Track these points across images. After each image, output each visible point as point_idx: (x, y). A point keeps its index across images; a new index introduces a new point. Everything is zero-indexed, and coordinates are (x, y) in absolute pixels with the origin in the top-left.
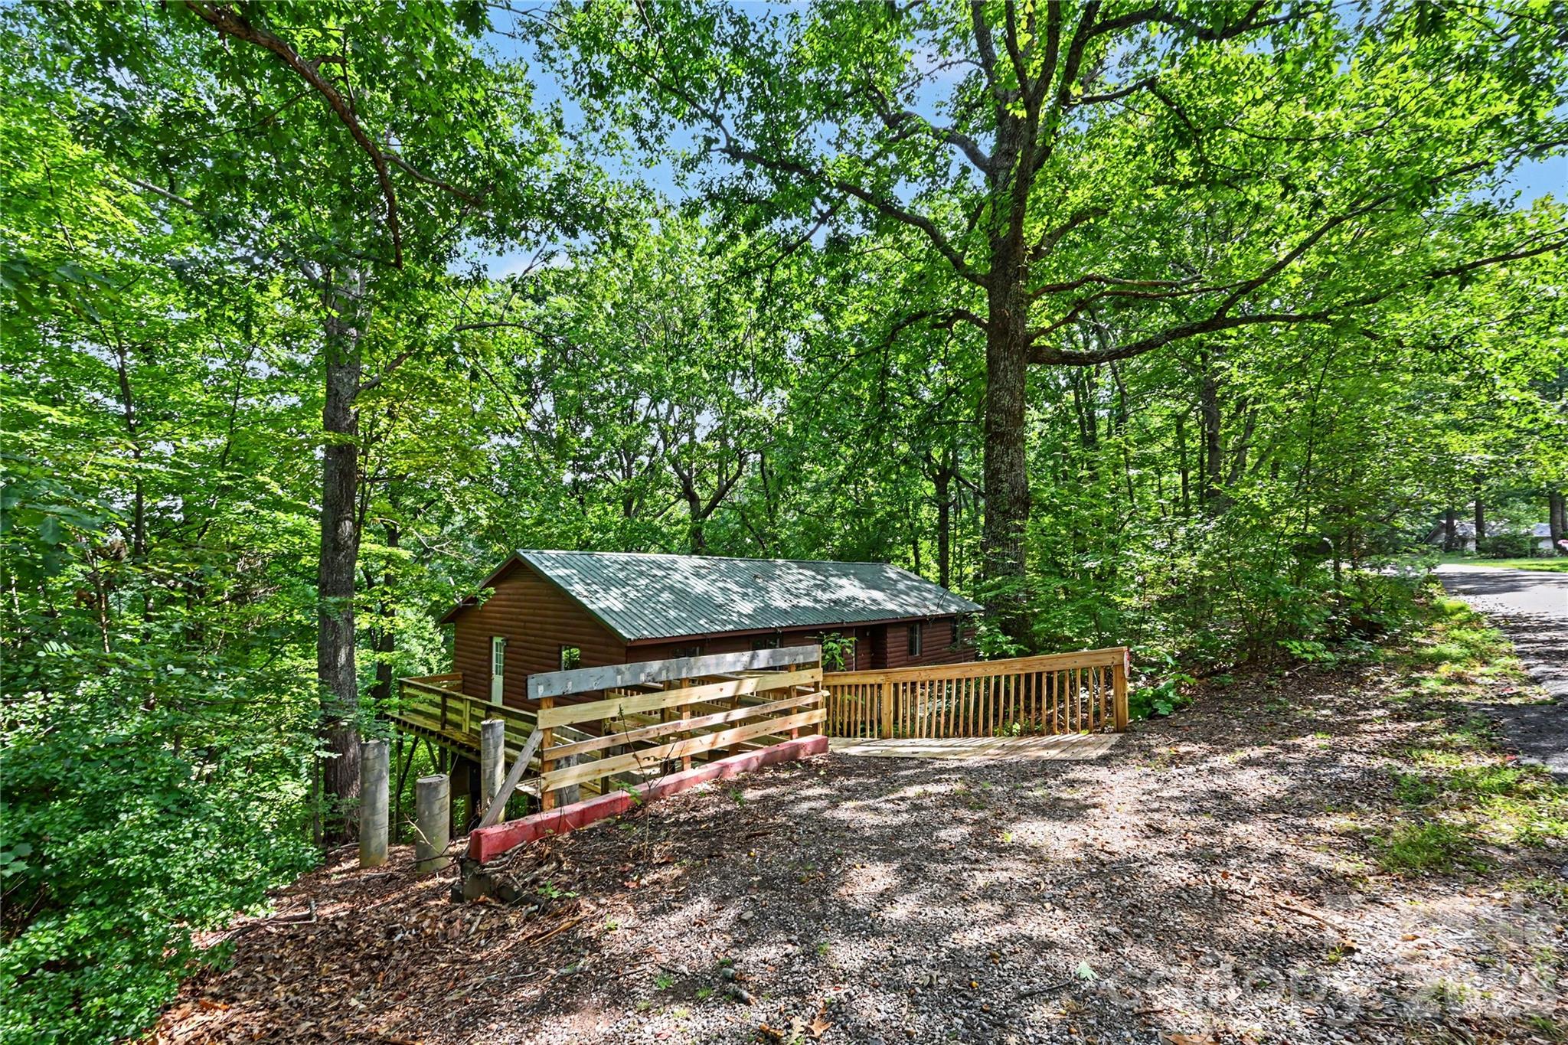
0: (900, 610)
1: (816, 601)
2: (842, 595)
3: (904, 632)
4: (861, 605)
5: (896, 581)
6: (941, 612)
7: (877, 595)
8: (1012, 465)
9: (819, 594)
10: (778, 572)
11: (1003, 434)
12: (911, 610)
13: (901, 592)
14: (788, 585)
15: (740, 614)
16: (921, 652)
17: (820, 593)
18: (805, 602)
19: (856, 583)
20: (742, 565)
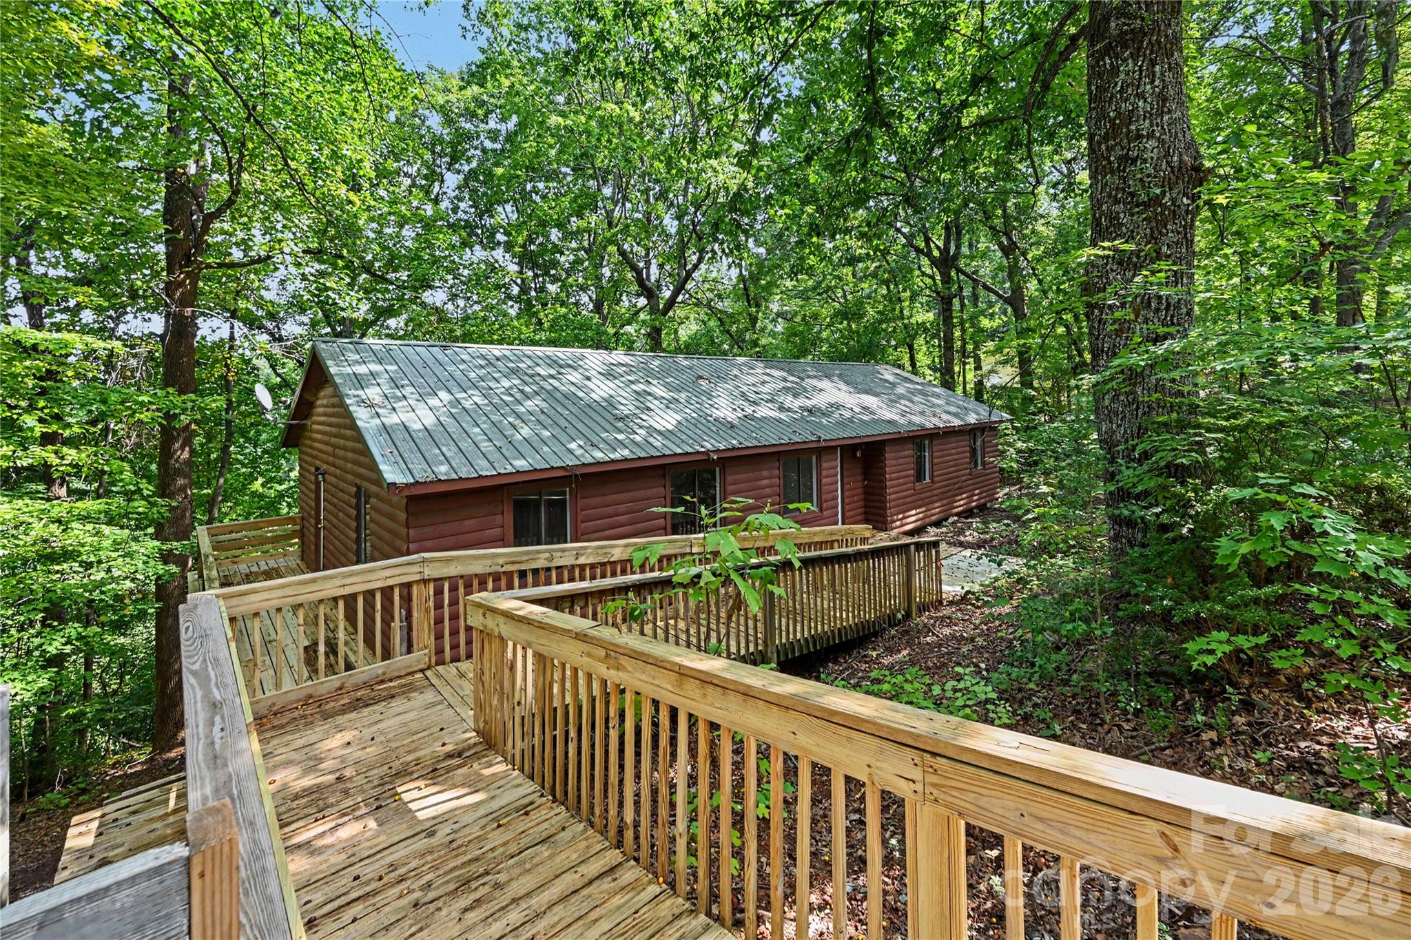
0: (902, 421)
1: (782, 408)
2: (819, 400)
3: (909, 451)
4: (847, 414)
5: (894, 385)
6: (956, 422)
7: (871, 401)
8: (1162, 98)
9: (789, 401)
10: (735, 372)
11: (1141, 33)
12: (917, 419)
13: (901, 397)
14: (745, 388)
15: (651, 430)
16: (932, 477)
17: (790, 398)
18: (764, 411)
19: (843, 386)
20: (685, 363)
